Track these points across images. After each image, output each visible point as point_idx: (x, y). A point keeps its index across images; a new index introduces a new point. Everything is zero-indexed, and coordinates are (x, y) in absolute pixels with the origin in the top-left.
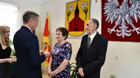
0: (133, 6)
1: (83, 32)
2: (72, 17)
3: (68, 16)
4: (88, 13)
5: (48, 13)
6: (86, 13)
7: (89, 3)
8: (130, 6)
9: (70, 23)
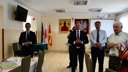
0: (84, 25)
1: (68, 31)
2: (63, 25)
3: (61, 25)
4: (70, 25)
5: (50, 23)
6: (69, 25)
7: (70, 21)
8: (83, 24)
9: (62, 28)
